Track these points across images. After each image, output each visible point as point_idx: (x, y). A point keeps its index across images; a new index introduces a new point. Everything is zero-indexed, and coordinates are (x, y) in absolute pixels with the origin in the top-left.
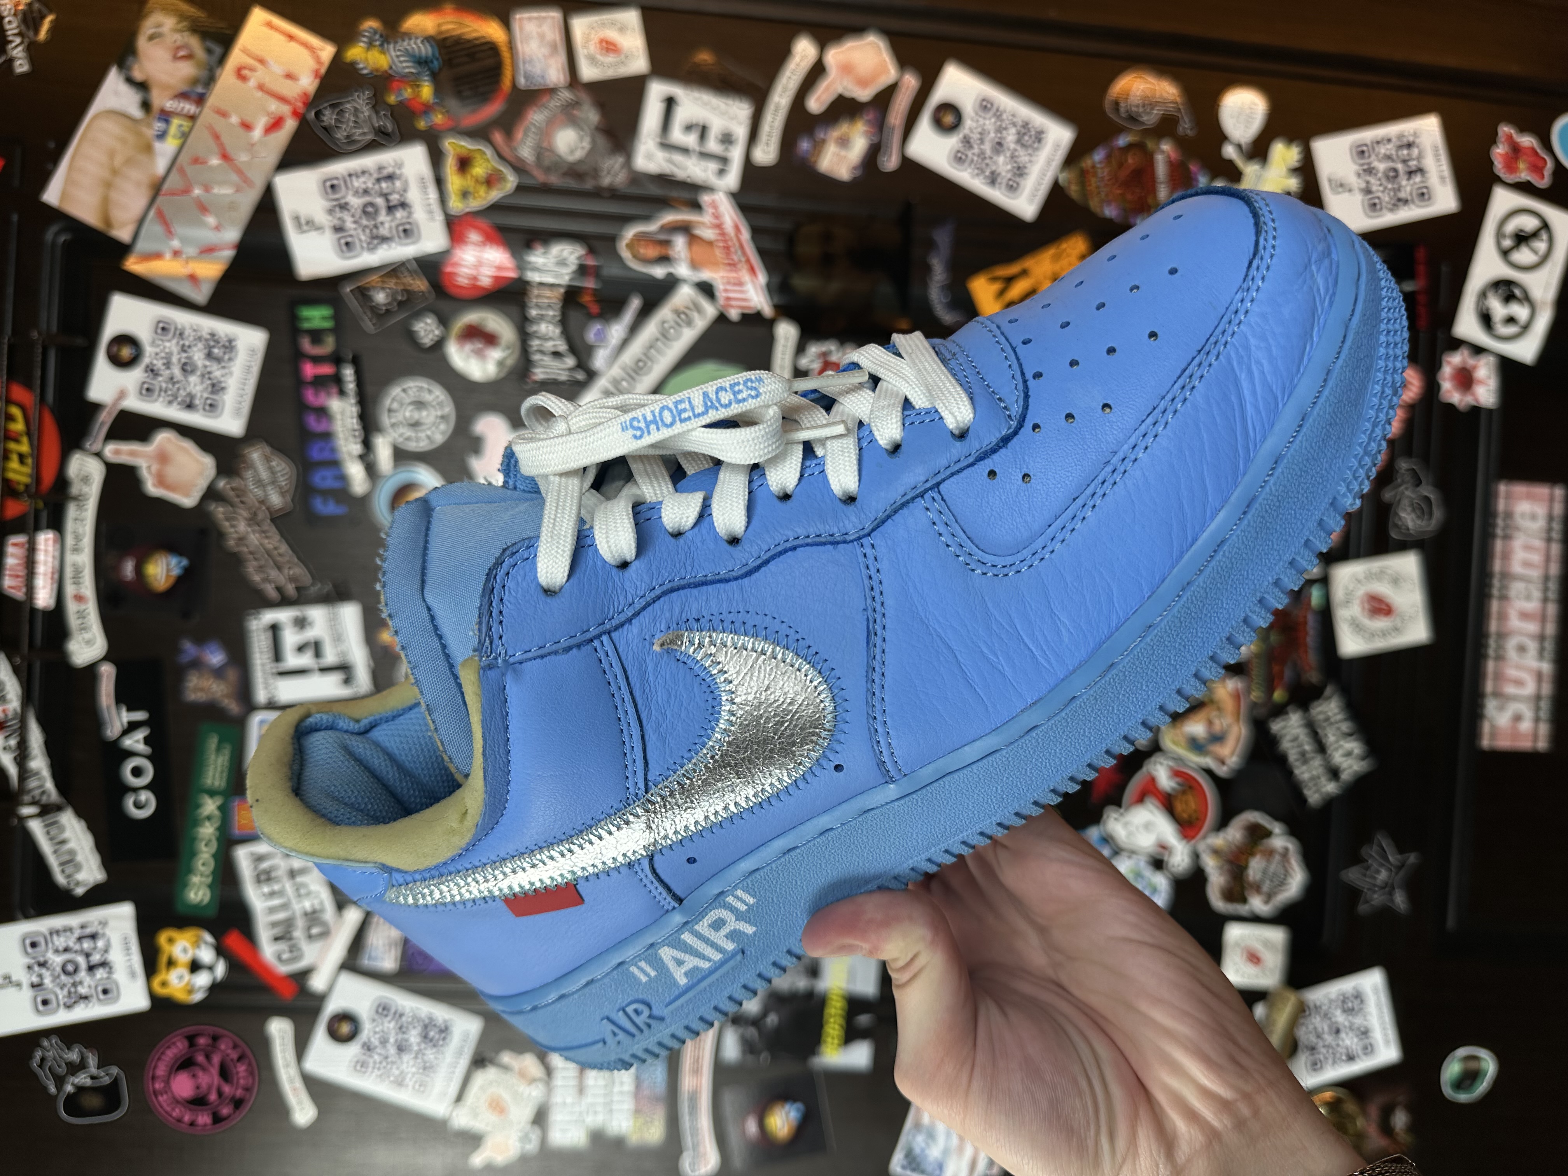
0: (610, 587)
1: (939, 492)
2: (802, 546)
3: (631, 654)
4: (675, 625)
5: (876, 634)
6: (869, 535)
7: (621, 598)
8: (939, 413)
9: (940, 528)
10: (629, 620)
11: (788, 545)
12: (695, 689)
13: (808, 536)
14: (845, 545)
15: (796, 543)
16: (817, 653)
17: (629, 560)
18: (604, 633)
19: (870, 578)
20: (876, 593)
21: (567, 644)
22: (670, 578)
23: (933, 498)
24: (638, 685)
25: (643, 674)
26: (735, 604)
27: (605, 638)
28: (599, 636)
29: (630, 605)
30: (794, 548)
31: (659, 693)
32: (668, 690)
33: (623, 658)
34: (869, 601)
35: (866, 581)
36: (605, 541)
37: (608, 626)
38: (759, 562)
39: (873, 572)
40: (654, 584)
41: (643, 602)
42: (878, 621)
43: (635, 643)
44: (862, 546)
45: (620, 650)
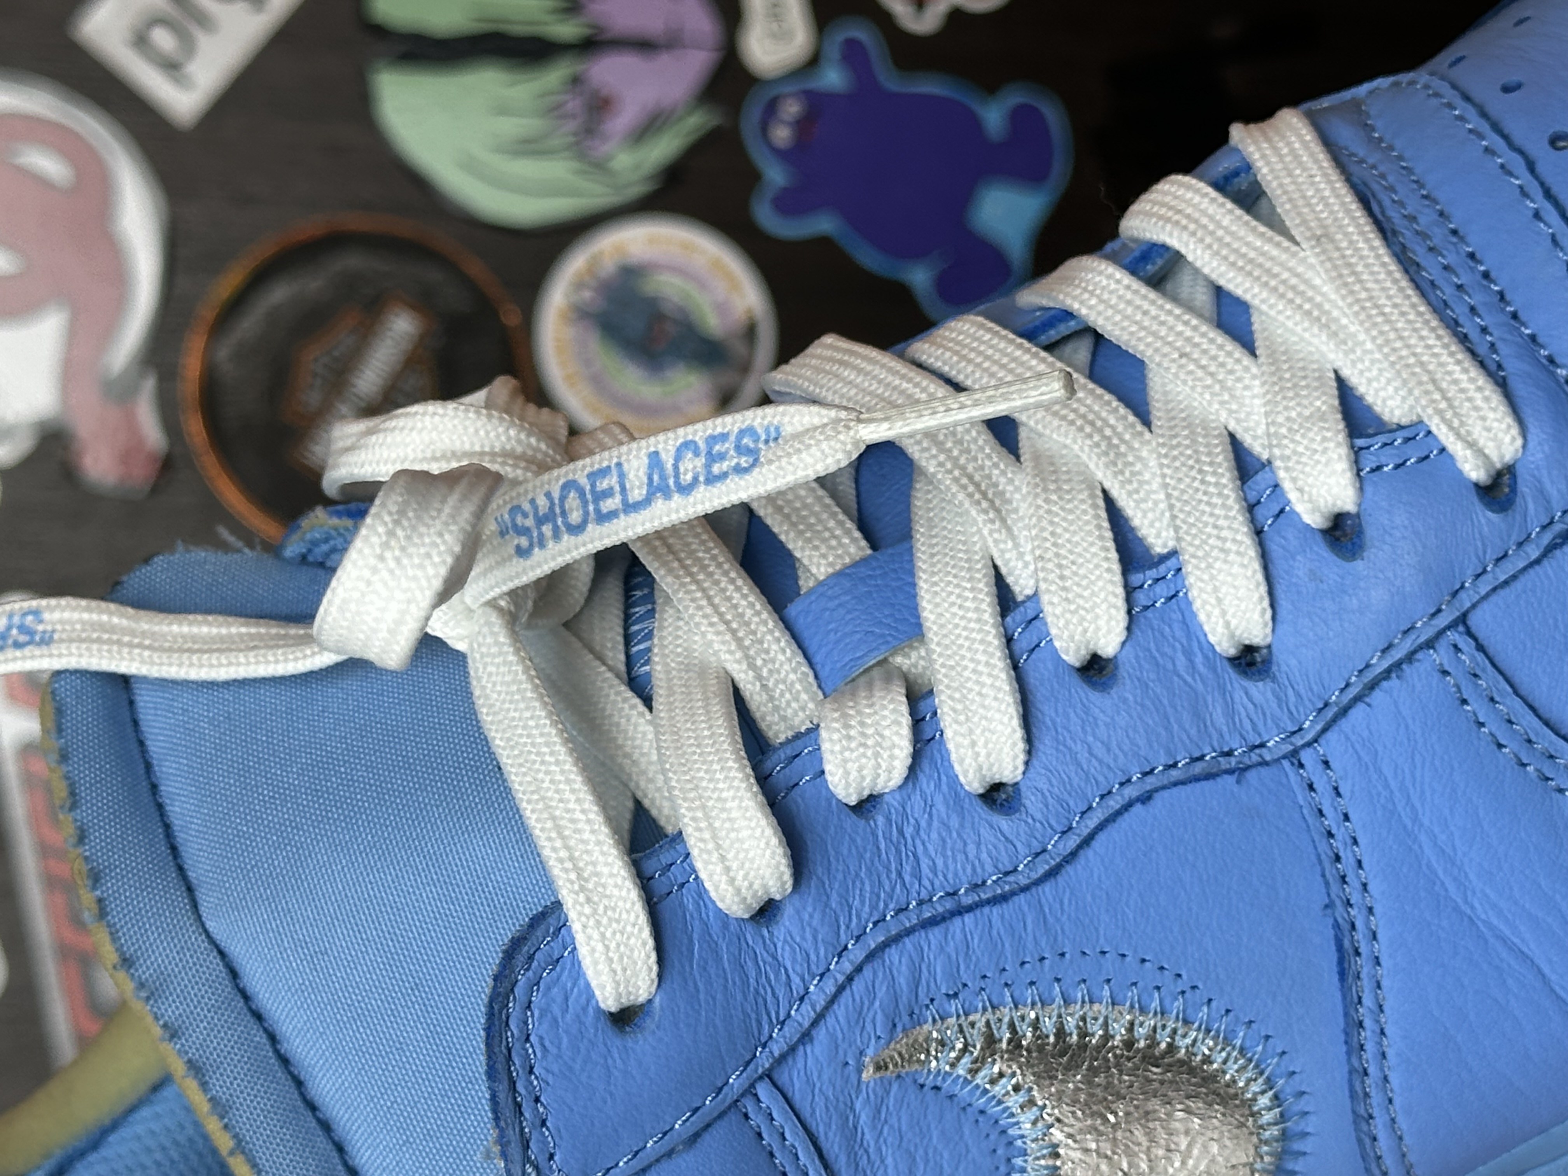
0: (753, 974)
1: (1469, 633)
2: (1164, 788)
3: (819, 1101)
4: (906, 1018)
5: (1358, 953)
6: (1316, 740)
7: (781, 993)
8: (1435, 438)
9: (1477, 706)
10: (806, 1037)
11: (1130, 792)
12: (967, 1132)
13: (1175, 765)
14: (1263, 770)
15: (1151, 782)
16: (1228, 1011)
17: (778, 897)
18: (761, 1078)
19: (1330, 835)
20: (1347, 865)
21: (691, 1129)
22: (875, 918)
23: (1455, 646)
24: (843, 1159)
25: (851, 1134)
26: (1030, 945)
27: (763, 1090)
28: (750, 1091)
29: (802, 999)
30: (1146, 798)
31: (889, 1161)
32: (908, 1151)
33: (806, 1113)
34: (1335, 888)
35: (1323, 846)
36: (719, 869)
37: (764, 1061)
38: (1072, 841)
39: (1331, 821)
40: (843, 936)
41: (830, 987)
42: (1359, 924)
43: (825, 1077)
44: (1301, 766)
45: (797, 1099)
